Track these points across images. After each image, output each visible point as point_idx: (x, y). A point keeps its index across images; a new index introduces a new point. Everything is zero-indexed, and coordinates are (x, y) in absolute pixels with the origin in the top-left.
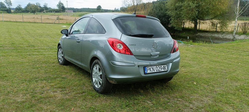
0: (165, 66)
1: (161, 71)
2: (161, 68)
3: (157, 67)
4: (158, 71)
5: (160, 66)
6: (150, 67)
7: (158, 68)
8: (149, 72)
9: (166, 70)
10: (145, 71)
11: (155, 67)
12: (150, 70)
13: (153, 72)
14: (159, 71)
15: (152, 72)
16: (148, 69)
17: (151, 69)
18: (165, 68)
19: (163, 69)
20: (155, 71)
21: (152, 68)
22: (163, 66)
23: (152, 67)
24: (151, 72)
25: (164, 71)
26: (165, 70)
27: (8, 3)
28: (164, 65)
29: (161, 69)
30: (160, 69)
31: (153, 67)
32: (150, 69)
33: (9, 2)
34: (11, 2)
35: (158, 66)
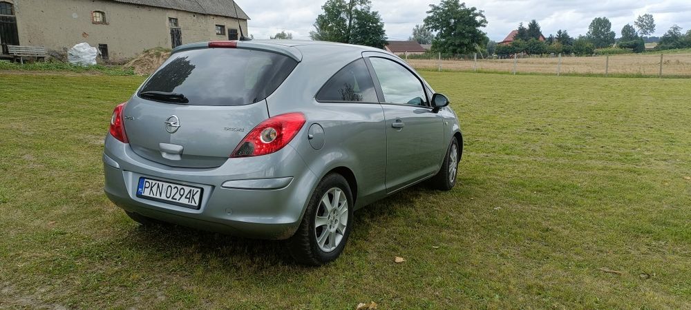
0: (196, 190)
1: (180, 201)
2: (182, 194)
3: (170, 188)
4: (170, 199)
5: (179, 187)
6: (154, 182)
7: (174, 191)
8: (147, 193)
9: (193, 204)
10: (140, 189)
11: (166, 185)
12: (151, 189)
13: (158, 197)
14: (173, 198)
15: (155, 197)
16: (147, 185)
17: (155, 189)
18: (193, 198)
19: (186, 198)
20: (163, 197)
21: (156, 186)
22: (189, 189)
23: (158, 182)
24: (151, 196)
25: (187, 203)
26: (190, 204)
27: (644, 26)
28: (193, 189)
29: (182, 196)
30: (178, 196)
31: (161, 183)
32: (152, 187)
33: (647, 22)
34: (652, 23)
35: (173, 186)
